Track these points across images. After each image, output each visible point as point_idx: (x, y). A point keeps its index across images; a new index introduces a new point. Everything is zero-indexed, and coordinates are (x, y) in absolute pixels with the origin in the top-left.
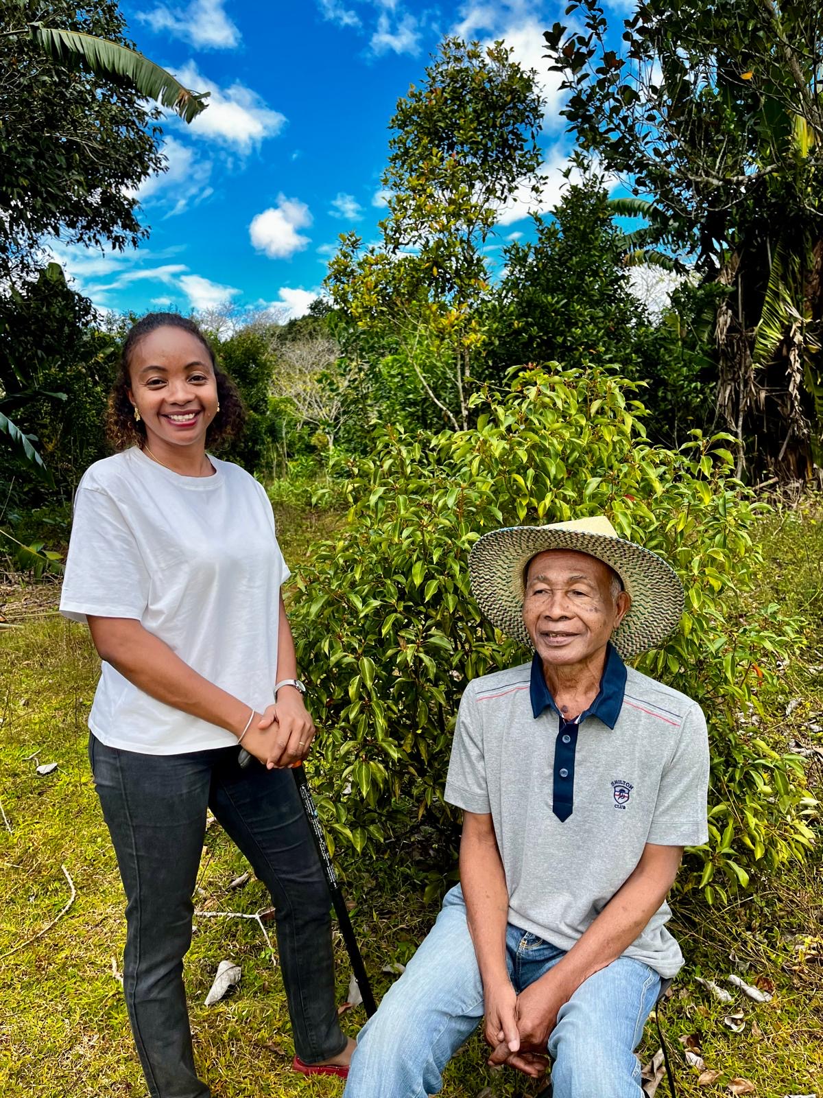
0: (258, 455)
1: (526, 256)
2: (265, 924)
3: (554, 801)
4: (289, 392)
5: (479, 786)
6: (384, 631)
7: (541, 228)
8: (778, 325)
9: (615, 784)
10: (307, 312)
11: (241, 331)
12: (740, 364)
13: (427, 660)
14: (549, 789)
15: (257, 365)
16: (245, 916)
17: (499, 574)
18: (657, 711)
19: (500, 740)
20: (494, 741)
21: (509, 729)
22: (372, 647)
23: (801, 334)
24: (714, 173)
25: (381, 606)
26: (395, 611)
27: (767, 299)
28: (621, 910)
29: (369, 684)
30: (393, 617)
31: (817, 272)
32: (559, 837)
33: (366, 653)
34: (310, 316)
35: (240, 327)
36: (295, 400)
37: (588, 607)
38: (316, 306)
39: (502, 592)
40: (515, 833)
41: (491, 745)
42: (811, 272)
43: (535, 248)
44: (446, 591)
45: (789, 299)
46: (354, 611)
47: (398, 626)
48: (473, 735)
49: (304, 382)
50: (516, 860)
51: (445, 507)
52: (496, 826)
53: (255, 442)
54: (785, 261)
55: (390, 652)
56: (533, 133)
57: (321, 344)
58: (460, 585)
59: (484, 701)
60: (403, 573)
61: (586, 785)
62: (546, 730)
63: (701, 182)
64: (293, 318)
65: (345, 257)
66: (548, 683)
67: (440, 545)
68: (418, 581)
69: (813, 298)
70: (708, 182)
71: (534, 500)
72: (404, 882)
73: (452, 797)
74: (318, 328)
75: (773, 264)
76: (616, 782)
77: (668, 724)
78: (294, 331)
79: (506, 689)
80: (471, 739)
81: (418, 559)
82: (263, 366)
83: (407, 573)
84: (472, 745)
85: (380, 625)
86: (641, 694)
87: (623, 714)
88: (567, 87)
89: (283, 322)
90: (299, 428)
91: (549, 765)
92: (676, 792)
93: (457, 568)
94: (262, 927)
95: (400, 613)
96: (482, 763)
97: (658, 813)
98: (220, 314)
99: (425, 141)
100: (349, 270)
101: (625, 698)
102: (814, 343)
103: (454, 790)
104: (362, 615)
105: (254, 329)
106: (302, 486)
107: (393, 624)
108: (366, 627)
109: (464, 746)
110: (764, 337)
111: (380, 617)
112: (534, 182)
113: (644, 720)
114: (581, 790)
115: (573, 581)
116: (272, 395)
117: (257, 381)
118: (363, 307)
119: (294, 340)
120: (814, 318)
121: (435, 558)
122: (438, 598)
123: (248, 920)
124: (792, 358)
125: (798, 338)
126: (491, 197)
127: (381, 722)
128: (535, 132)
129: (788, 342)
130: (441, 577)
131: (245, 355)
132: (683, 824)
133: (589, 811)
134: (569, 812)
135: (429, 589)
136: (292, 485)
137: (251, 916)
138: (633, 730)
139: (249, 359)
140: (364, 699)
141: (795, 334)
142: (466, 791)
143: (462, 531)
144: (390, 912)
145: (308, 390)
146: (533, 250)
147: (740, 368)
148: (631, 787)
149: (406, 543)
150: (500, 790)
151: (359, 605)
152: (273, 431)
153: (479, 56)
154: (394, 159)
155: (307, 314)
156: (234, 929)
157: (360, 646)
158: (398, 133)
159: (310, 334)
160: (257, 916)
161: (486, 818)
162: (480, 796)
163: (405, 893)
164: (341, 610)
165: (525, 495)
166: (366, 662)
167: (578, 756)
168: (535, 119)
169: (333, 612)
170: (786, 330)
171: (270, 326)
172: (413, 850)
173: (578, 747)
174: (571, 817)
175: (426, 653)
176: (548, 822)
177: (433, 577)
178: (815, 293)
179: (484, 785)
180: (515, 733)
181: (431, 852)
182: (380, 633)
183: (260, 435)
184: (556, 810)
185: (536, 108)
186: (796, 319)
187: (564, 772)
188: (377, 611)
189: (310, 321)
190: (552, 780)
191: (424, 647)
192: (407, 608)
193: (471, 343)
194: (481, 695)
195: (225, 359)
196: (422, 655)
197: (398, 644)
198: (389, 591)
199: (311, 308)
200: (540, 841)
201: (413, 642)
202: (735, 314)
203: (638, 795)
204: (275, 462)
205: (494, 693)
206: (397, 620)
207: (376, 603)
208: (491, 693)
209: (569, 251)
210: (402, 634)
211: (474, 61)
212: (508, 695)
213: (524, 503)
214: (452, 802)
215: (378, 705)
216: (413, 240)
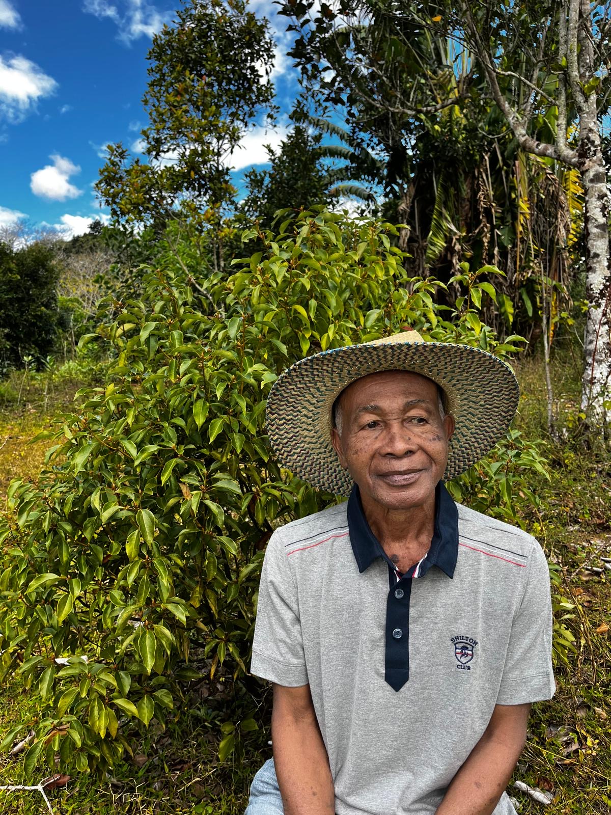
0: (50, 343)
1: (263, 179)
2: (48, 795)
3: (386, 668)
4: (75, 293)
5: (295, 655)
6: (164, 479)
7: (273, 158)
8: (442, 236)
9: (455, 640)
10: (88, 231)
11: (31, 246)
12: (419, 265)
13: (213, 506)
14: (379, 655)
15: (46, 271)
16: (26, 788)
17: (305, 412)
18: (496, 552)
19: (318, 598)
20: (310, 600)
21: (329, 584)
22: (151, 497)
23: (460, 244)
24: (409, 104)
25: (160, 451)
26: (176, 456)
27: (434, 216)
28: (474, 787)
29: (150, 540)
30: (174, 461)
31: (468, 200)
32: (393, 709)
33: (144, 505)
34: (90, 234)
35: (31, 242)
36: (81, 300)
37: (431, 436)
38: (96, 226)
39: (306, 433)
40: (340, 707)
41: (307, 607)
42: (464, 199)
43: (270, 174)
44: (232, 431)
45: (449, 218)
46: (129, 460)
47: (179, 473)
48: (285, 596)
49: (87, 285)
50: (342, 738)
51: (227, 338)
52: (315, 699)
53: (48, 333)
54: (445, 190)
55: (172, 502)
56: (266, 70)
57: (100, 256)
58: (247, 423)
59: (297, 554)
60: (182, 416)
61: (424, 645)
62: (374, 585)
63: (398, 113)
64: (76, 235)
65: (114, 165)
66: (373, 528)
67: (223, 380)
68: (200, 421)
69: (466, 219)
70: (404, 113)
71: (316, 334)
72: (195, 726)
73: (259, 669)
74: (97, 244)
75: (437, 191)
76: (457, 638)
77: (512, 565)
78: (77, 244)
79: (320, 538)
80: (283, 600)
81: (199, 397)
82: (51, 271)
83: (188, 414)
84: (285, 607)
85: (160, 472)
86: (477, 533)
87: (461, 559)
88: (293, 29)
89: (68, 238)
90: (85, 322)
91: (379, 627)
92: (526, 642)
93: (243, 404)
94: (46, 799)
95: (181, 458)
96: (297, 627)
97: (507, 669)
98: (13, 232)
99: (179, 68)
100: (118, 176)
101: (461, 540)
102: (469, 250)
103: (263, 661)
104: (137, 463)
105: (44, 242)
106: (87, 366)
107: (174, 470)
108: (143, 475)
109: (274, 608)
110: (433, 244)
111: (159, 463)
112: (269, 110)
113: (483, 563)
114: (417, 651)
115: (408, 407)
116: (61, 297)
117: (46, 283)
118: (131, 203)
119: (77, 252)
120: (468, 233)
121: (219, 394)
122: (222, 440)
123: (30, 791)
124: (454, 261)
125: (458, 247)
126: (235, 119)
127: (165, 581)
128: (269, 70)
129: (450, 249)
130: (225, 416)
131: (34, 262)
132: (533, 677)
133: (427, 675)
134: (405, 678)
135: (213, 429)
136: (80, 365)
137: (33, 788)
138: (472, 576)
139: (39, 265)
140: (144, 557)
141: (455, 244)
142: (279, 662)
143: (245, 365)
144: (182, 762)
145: (91, 291)
146: (268, 175)
147: (419, 269)
148: (476, 643)
149: (184, 380)
150: (319, 657)
151: (133, 451)
152: (63, 323)
153: (221, 5)
154: (152, 85)
155: (87, 233)
156: (15, 804)
157: (137, 497)
158: (155, 64)
159: (91, 248)
160: (40, 787)
161: (303, 692)
162: (296, 666)
163: (196, 738)
164: (116, 459)
165: (306, 329)
166: (146, 515)
167: (412, 612)
168: (269, 58)
169: (104, 461)
170: (448, 240)
171: (57, 242)
172: (202, 686)
173: (412, 602)
174: (407, 684)
175: (213, 499)
176: (380, 693)
177: (216, 416)
178: (467, 215)
179: (301, 653)
180: (337, 591)
181: (219, 686)
182: (160, 482)
183: (51, 326)
184: (389, 678)
185: (269, 48)
186: (455, 234)
187: (397, 633)
188: (155, 457)
189: (90, 238)
190: (383, 644)
191: (210, 493)
192: (188, 452)
193: (226, 236)
194: (292, 547)
195: (17, 265)
196: (208, 502)
197: (180, 492)
198: (167, 435)
199: (91, 227)
200: (371, 717)
201: (197, 488)
202: (413, 228)
203: (484, 650)
204: (65, 349)
205: (307, 543)
206: (177, 465)
207: (154, 448)
208: (303, 543)
209: (295, 178)
210: (185, 479)
211: (217, 9)
212: (323, 545)
213: (307, 336)
214: (261, 674)
215: (161, 564)
216: (172, 147)
